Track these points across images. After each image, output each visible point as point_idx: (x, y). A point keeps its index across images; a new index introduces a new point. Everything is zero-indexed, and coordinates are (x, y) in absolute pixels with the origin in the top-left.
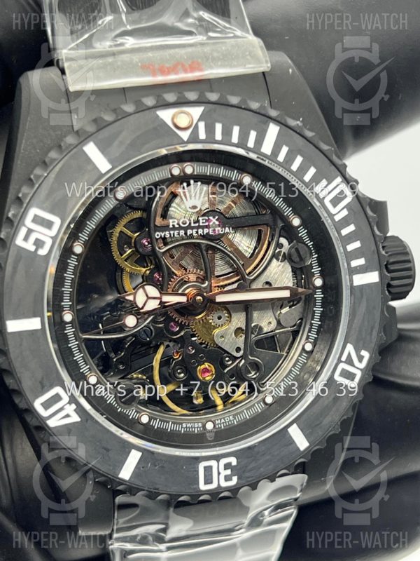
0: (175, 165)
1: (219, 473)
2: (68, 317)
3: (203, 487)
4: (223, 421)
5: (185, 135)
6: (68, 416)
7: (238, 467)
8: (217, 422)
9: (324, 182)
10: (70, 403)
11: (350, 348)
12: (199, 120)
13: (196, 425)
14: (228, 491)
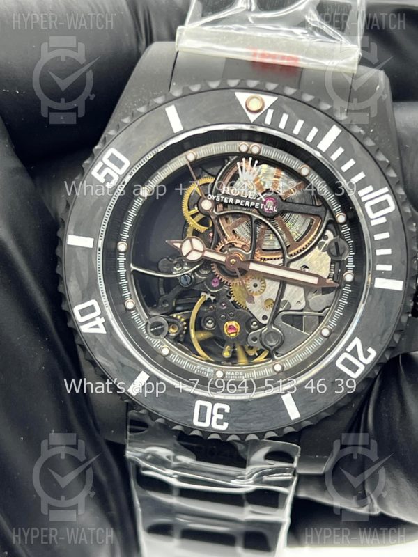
0: (244, 143)
1: (212, 415)
2: (122, 247)
3: (196, 423)
4: (233, 374)
5: (253, 117)
6: (97, 326)
7: (231, 416)
8: (227, 373)
9: (370, 188)
10: (100, 316)
11: (357, 342)
12: (269, 108)
13: (208, 370)
14: (219, 434)
